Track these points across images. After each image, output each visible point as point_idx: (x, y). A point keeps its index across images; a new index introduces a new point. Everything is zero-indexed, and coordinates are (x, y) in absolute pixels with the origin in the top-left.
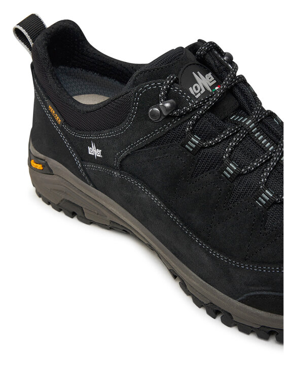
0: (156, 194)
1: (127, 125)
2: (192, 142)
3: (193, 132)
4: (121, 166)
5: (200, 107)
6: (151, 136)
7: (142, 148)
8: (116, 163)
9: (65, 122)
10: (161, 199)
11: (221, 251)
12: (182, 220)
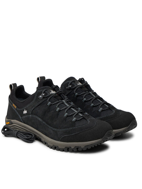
0: (40, 118)
1: (34, 101)
2: (49, 103)
3: (49, 101)
4: (32, 113)
5: (51, 95)
6: (39, 103)
7: (37, 106)
8: (31, 113)
9: (17, 107)
10: (41, 119)
11: (55, 128)
12: (46, 123)
